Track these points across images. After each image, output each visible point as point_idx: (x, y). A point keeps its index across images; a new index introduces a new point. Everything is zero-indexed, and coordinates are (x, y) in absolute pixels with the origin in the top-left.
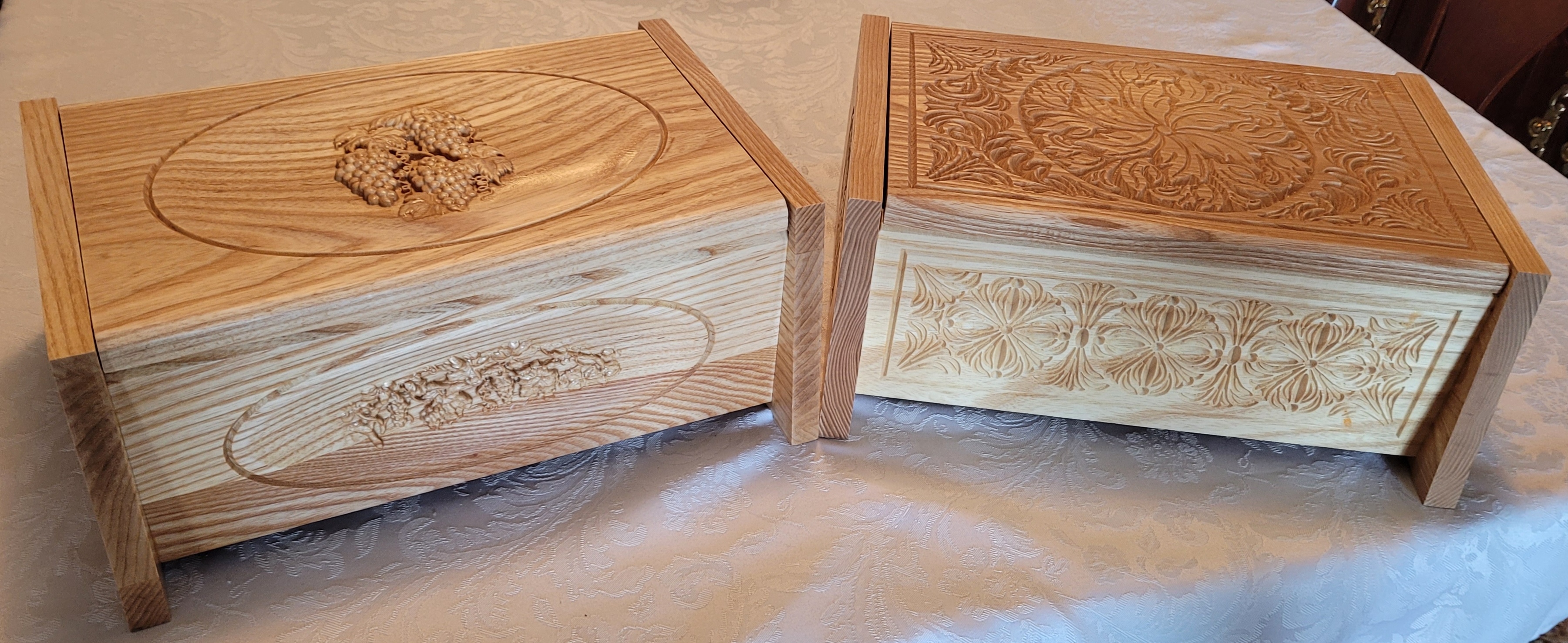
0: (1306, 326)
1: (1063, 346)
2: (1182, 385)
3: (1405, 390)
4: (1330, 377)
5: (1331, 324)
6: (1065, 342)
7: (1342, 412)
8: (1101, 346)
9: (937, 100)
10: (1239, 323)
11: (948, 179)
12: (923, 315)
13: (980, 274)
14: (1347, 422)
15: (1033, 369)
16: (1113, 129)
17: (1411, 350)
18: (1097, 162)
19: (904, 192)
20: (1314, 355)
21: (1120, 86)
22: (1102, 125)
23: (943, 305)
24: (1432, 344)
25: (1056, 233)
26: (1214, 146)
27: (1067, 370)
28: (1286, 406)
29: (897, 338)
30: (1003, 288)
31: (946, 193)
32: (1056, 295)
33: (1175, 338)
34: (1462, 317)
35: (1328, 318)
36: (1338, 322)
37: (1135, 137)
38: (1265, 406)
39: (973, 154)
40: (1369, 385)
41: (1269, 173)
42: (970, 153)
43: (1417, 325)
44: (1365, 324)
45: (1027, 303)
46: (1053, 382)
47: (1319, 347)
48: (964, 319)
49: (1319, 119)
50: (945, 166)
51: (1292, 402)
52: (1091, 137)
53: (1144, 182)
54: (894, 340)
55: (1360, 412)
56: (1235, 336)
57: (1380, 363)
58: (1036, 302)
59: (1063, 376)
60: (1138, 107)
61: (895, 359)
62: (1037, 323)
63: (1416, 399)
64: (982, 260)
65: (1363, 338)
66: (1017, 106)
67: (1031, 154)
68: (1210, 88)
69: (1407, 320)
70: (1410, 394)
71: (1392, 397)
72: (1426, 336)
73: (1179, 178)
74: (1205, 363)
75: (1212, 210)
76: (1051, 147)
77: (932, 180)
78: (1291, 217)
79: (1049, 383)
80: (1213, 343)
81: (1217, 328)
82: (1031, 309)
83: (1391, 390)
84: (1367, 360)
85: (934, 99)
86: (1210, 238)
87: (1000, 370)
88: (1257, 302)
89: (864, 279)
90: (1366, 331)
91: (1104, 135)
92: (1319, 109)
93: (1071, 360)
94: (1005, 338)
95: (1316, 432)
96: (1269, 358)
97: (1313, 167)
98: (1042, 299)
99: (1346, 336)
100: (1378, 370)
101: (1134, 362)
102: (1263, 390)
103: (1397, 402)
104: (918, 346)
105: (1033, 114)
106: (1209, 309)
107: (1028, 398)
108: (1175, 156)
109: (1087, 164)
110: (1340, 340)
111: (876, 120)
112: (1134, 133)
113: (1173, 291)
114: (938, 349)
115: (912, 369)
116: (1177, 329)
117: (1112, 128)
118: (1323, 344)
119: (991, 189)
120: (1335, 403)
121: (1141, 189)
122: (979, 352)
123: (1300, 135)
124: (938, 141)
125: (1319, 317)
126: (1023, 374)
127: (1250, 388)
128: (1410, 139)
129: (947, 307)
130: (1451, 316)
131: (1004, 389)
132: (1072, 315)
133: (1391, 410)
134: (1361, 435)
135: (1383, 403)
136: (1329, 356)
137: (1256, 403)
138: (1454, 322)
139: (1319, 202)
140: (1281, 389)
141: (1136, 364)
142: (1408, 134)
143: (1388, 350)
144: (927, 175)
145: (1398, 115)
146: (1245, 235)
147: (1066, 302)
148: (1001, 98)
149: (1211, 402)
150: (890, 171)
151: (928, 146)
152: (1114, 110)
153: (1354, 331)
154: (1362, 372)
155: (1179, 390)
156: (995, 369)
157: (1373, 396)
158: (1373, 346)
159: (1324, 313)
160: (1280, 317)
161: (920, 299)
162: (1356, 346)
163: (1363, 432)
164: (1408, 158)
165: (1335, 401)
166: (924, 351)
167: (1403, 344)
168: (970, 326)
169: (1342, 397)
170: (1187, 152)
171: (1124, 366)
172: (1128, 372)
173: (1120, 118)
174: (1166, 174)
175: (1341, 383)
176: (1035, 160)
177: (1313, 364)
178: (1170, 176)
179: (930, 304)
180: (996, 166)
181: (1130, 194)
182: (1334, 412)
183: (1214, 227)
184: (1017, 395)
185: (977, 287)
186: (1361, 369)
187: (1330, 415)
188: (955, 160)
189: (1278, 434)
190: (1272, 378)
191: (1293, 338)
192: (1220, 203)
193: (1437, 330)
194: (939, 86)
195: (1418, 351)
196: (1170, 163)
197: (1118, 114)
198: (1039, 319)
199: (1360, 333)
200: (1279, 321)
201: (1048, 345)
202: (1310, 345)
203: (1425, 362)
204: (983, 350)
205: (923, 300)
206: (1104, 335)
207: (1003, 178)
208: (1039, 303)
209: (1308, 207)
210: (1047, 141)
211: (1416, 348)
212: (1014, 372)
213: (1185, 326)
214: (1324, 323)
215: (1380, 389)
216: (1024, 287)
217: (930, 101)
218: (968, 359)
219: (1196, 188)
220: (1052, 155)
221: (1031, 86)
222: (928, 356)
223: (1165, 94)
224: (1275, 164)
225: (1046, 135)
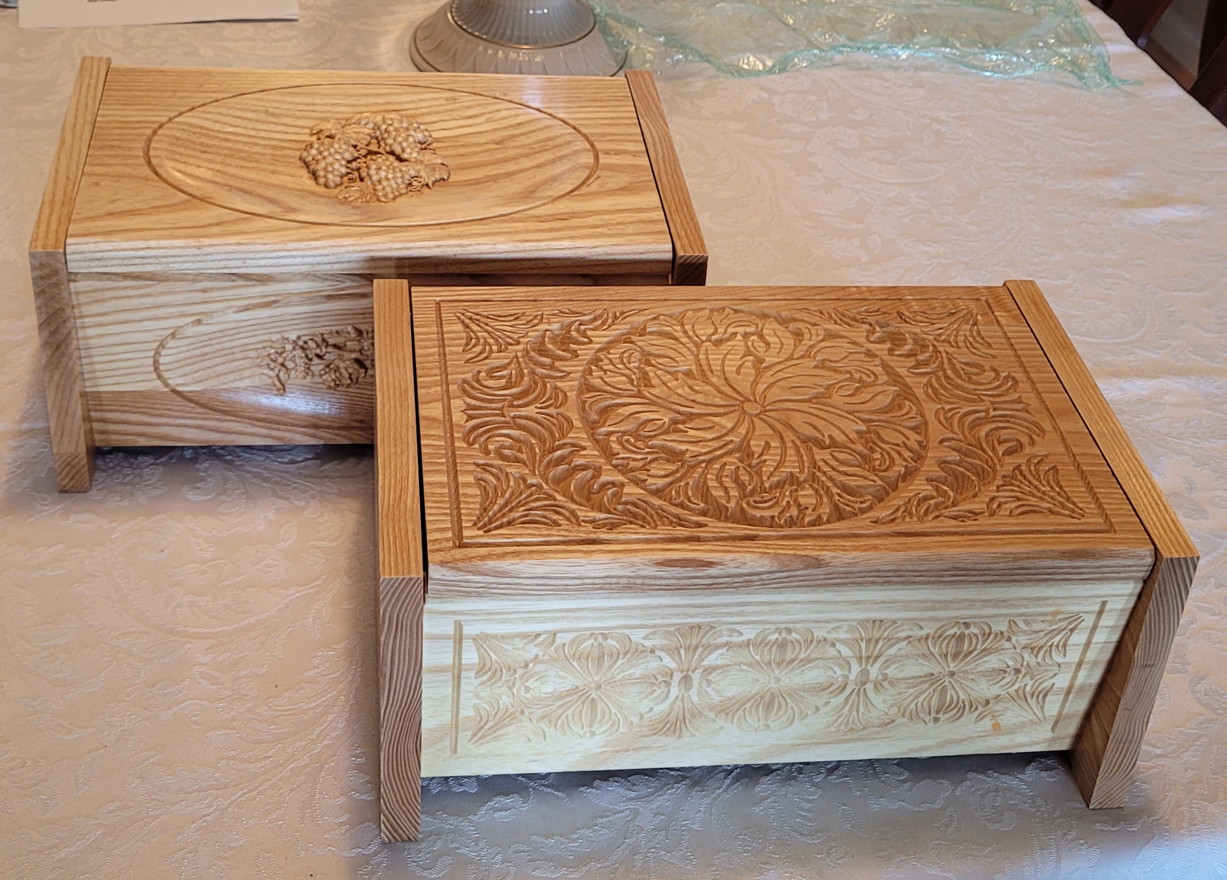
0: (940, 637)
1: (664, 695)
2: (807, 715)
3: (1055, 686)
4: (972, 685)
5: (966, 632)
6: (666, 690)
7: (990, 717)
8: (709, 690)
9: (478, 403)
10: (863, 645)
11: (500, 527)
12: (492, 685)
13: (555, 634)
14: (997, 728)
15: (632, 723)
16: (691, 417)
17: (1057, 646)
18: (677, 471)
19: (448, 557)
20: (952, 665)
21: (694, 349)
22: (679, 413)
23: (515, 672)
24: (1079, 638)
25: (639, 581)
26: (811, 425)
27: (672, 718)
28: (927, 720)
29: (463, 713)
30: (583, 646)
31: (499, 550)
32: (648, 644)
33: (793, 669)
34: (1108, 607)
35: (962, 626)
36: (973, 630)
37: (719, 424)
38: (903, 724)
39: (529, 482)
40: (1016, 687)
41: (877, 456)
42: (524, 480)
43: (1061, 620)
44: (1004, 628)
45: (615, 656)
46: (657, 733)
47: (955, 656)
48: (542, 683)
49: (926, 363)
50: (496, 508)
51: (933, 715)
52: (666, 432)
53: (734, 493)
54: (461, 716)
55: (1009, 714)
56: (861, 658)
57: (1025, 663)
58: (626, 653)
59: (668, 726)
60: (718, 377)
61: (464, 737)
62: (630, 675)
63: (1068, 693)
64: (554, 620)
65: (1003, 641)
66: (574, 398)
67: (598, 471)
68: (798, 335)
69: (1050, 618)
70: (1061, 689)
71: (1041, 695)
72: (1072, 630)
73: (774, 479)
74: (831, 689)
75: (817, 522)
76: (621, 456)
77: (481, 532)
78: (908, 519)
79: (654, 734)
80: (836, 669)
81: (840, 652)
82: (620, 662)
83: (1040, 688)
84: (1010, 663)
85: (473, 402)
86: (818, 563)
87: (593, 729)
88: (881, 621)
89: (413, 664)
90: (1006, 634)
91: (681, 427)
92: (924, 347)
93: (676, 707)
94: (593, 696)
95: (964, 740)
96: (901, 675)
97: (926, 437)
98: (632, 650)
99: (984, 642)
100: (1023, 671)
101: (749, 700)
102: (899, 707)
103: (1048, 699)
104: (491, 718)
105: (595, 408)
106: (827, 636)
107: (630, 753)
108: (768, 445)
109: (666, 476)
110: (979, 647)
111: (404, 447)
112: (717, 419)
113: (783, 623)
114: (516, 717)
115: (487, 742)
116: (794, 660)
117: (692, 414)
118: (960, 653)
119: (556, 535)
120: (980, 709)
121: (732, 505)
122: (565, 715)
123: (906, 393)
124: (485, 467)
125: (953, 627)
126: (621, 730)
127: (883, 707)
128: (1029, 378)
129: (520, 672)
130: (1097, 608)
131: (601, 747)
132: (669, 662)
133: (1042, 707)
134: (1013, 736)
135: (1033, 702)
136: (967, 664)
137: (893, 721)
138: (1100, 613)
139: (937, 489)
140: (919, 704)
141: (752, 701)
142: (1026, 372)
143: (1032, 649)
144: (475, 524)
145: (1012, 345)
146: (858, 554)
147: (662, 650)
148: (556, 388)
149: (842, 727)
150: (429, 526)
151: (471, 479)
152: (691, 388)
153: (992, 636)
154: (1007, 675)
155: (805, 721)
156: (586, 729)
157: (1022, 697)
158: (1015, 648)
159: (957, 623)
160: (909, 633)
161: (486, 669)
162: (997, 650)
163: (1015, 733)
164: (1029, 408)
165: (979, 707)
166: (499, 722)
167: (1048, 641)
168: (550, 690)
169: (988, 702)
170: (782, 438)
171: (737, 706)
172: (744, 710)
173: (699, 397)
174: (760, 475)
175: (984, 689)
176: (604, 478)
177: (952, 674)
178: (765, 478)
179: (499, 673)
180: (558, 497)
181: (721, 513)
182: (980, 718)
183: (823, 548)
184: (617, 752)
185: (552, 648)
186: (1005, 672)
187: (976, 722)
188: (507, 495)
189: (922, 749)
190: (907, 694)
191: (926, 652)
192: (825, 511)
193: (1083, 623)
194: (478, 381)
195: (1065, 646)
196: (764, 458)
197: (697, 392)
198: (632, 671)
199: (999, 636)
200: (908, 637)
201: (646, 697)
202: (946, 656)
203: (1073, 656)
204: (569, 712)
205: (489, 670)
206: (710, 678)
207: (567, 514)
208: (629, 655)
209: (925, 499)
210: (616, 447)
211: (1061, 643)
212: (609, 729)
213: (802, 656)
214: (959, 632)
215: (1028, 689)
216: (610, 641)
217: (470, 407)
218: (553, 723)
219: (796, 490)
220: (623, 469)
221: (590, 363)
222: (504, 726)
223: (748, 353)
224: (883, 441)
225: (613, 438)
